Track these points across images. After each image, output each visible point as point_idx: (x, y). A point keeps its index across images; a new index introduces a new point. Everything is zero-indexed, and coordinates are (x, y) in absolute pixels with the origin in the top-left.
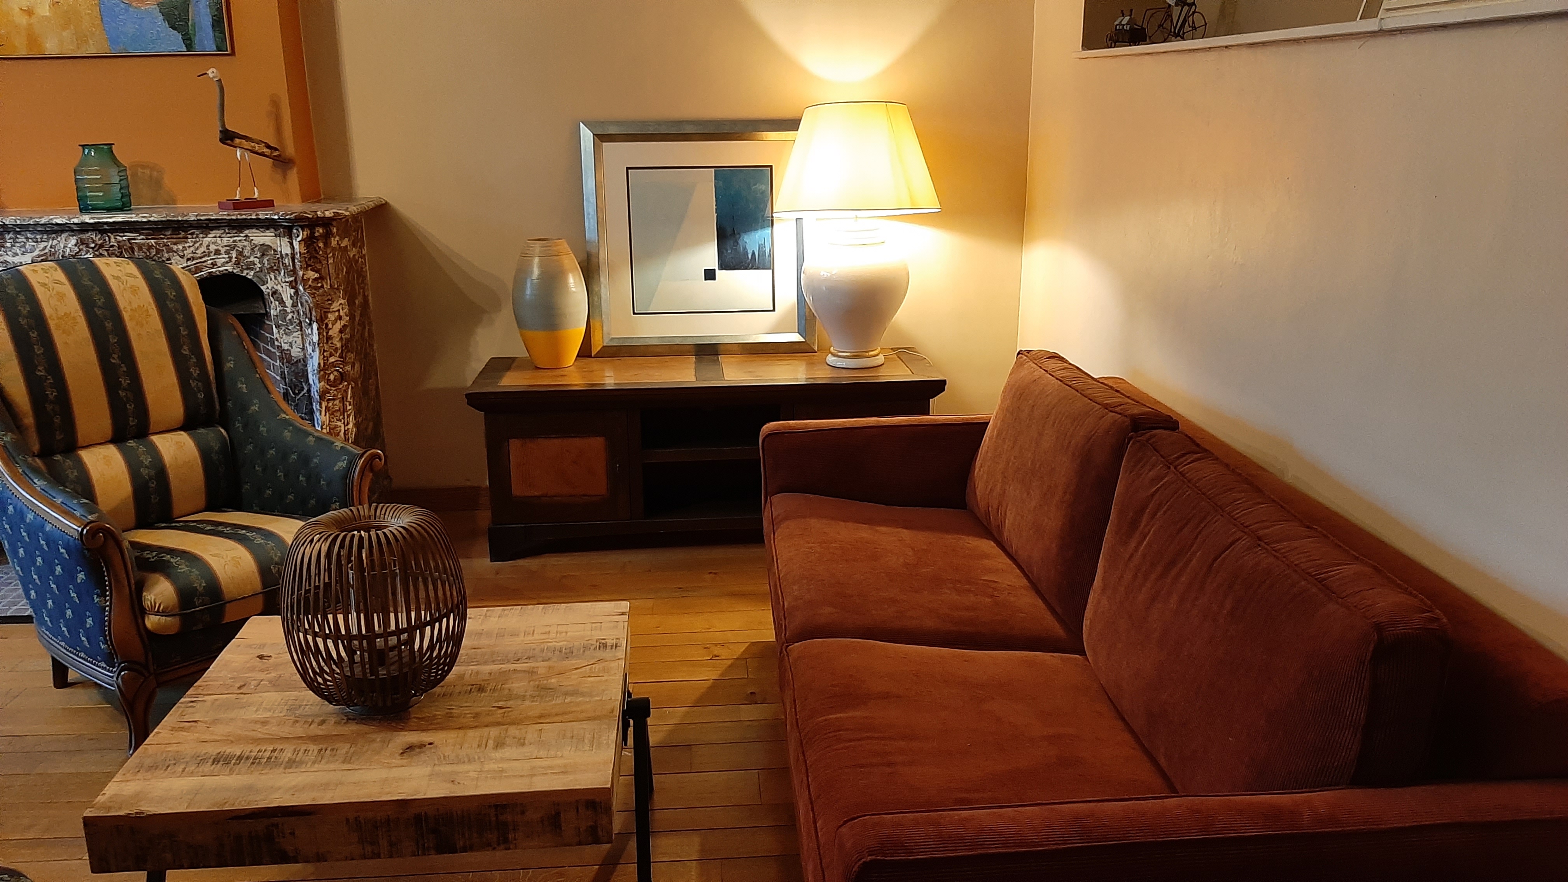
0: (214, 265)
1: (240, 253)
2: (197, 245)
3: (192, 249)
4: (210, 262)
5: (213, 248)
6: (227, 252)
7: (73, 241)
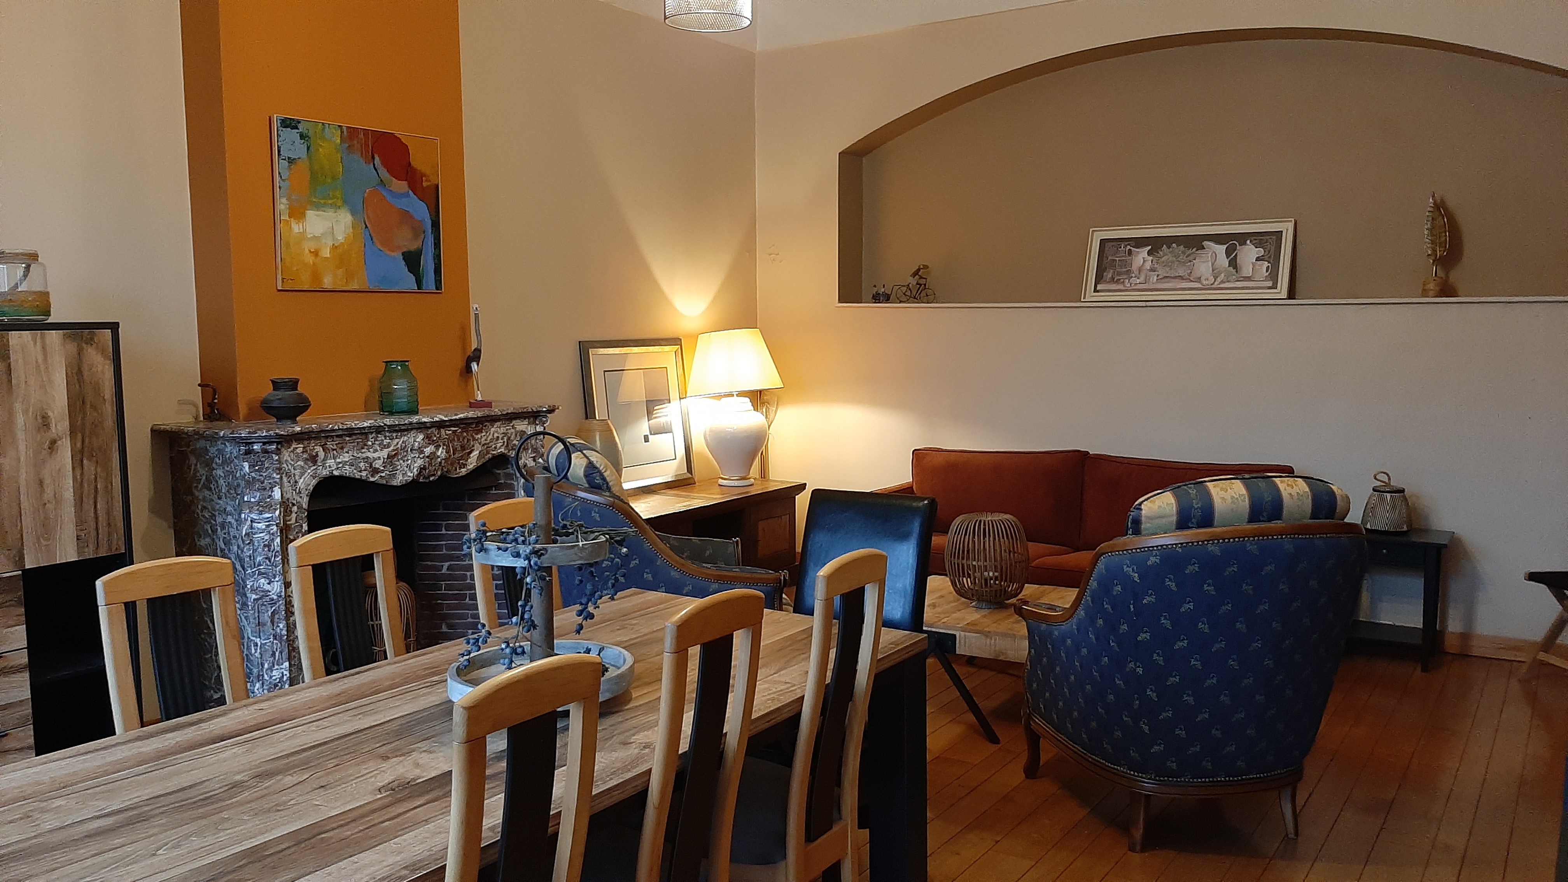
0: (495, 448)
1: (509, 438)
2: (488, 434)
3: (485, 437)
4: (493, 446)
5: (496, 435)
6: (502, 439)
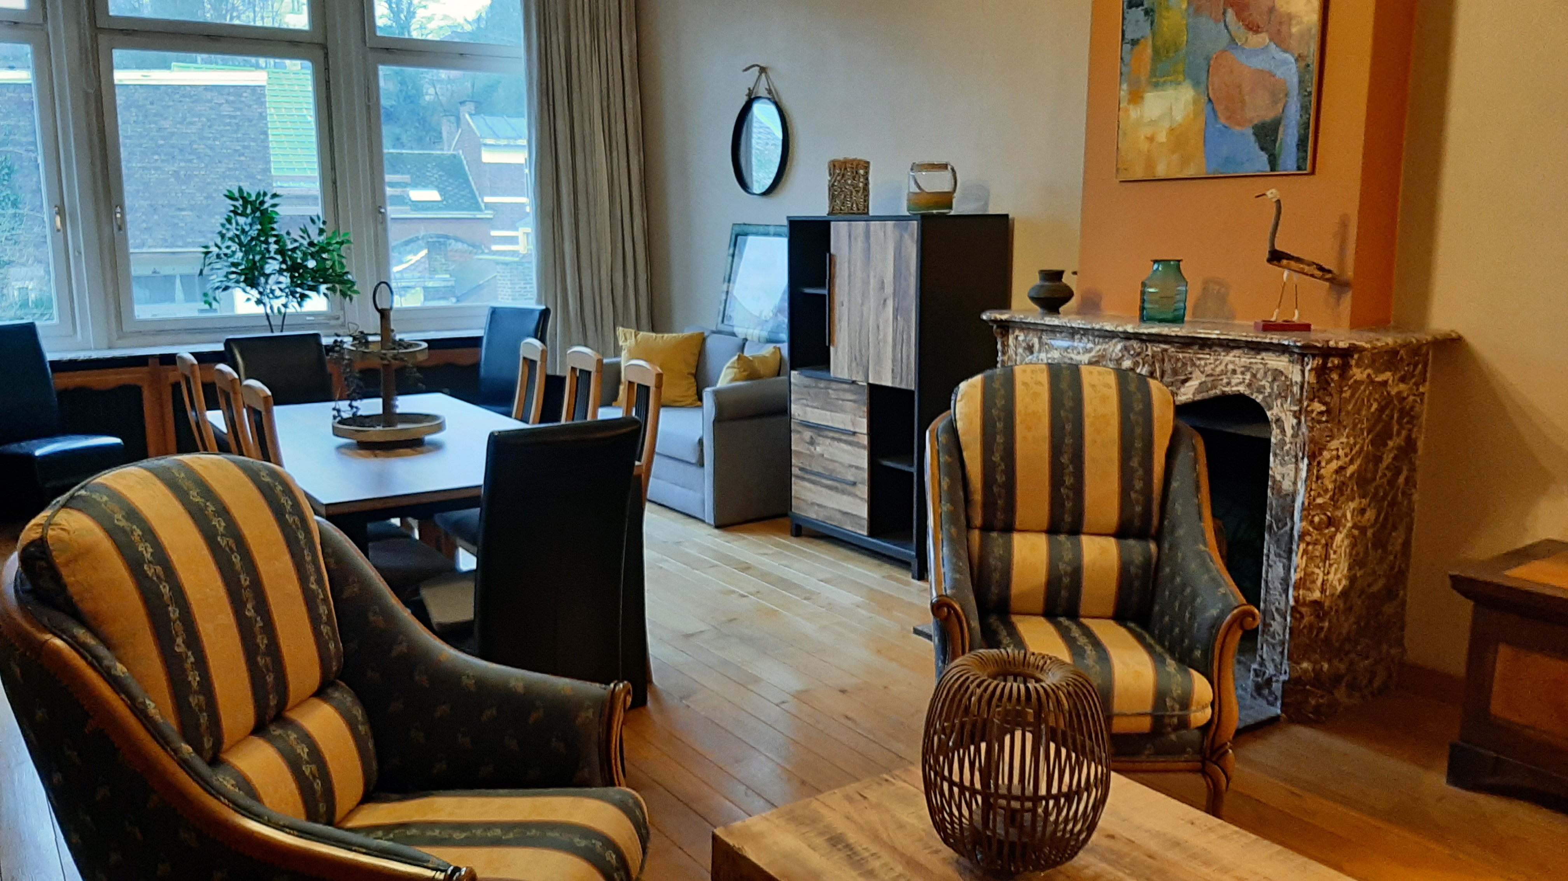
2: (1218, 362)
4: (1225, 380)
6: (1242, 373)
7: (1119, 346)
